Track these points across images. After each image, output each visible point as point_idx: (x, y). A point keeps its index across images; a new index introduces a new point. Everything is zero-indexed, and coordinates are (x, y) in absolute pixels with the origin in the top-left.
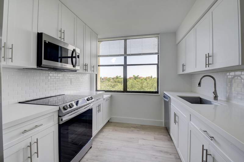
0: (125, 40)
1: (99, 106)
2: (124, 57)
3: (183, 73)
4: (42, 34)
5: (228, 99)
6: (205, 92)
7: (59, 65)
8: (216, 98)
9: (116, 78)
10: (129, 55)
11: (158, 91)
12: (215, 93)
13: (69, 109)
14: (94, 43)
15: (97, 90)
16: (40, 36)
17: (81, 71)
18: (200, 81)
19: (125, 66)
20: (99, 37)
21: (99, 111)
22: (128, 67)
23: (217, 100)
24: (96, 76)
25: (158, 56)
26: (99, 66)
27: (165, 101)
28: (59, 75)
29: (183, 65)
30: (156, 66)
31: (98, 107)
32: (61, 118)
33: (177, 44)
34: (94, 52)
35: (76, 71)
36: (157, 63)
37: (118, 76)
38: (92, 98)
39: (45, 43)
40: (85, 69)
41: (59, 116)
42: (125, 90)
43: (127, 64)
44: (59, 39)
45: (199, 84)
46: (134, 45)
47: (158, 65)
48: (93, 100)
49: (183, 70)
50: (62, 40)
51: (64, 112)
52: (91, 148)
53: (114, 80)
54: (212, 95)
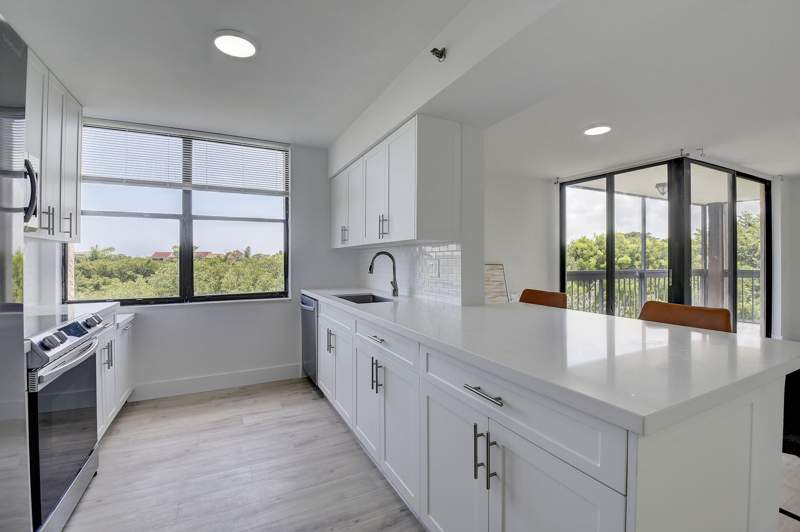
0: (187, 142)
1: (109, 347)
2: (181, 191)
3: (343, 246)
5: (412, 292)
6: (380, 285)
8: (395, 292)
10: (199, 188)
12: (394, 283)
14: (70, 130)
15: (65, 301)
18: (372, 263)
19: (187, 219)
21: (109, 362)
22: (195, 222)
23: (397, 295)
24: (64, 251)
25: (287, 199)
27: (303, 310)
29: (344, 230)
30: (282, 225)
31: (104, 353)
33: (331, 179)
36: (283, 218)
40: (45, 225)
41: (28, 371)
42: (186, 296)
43: (194, 213)
45: (371, 268)
47: (286, 222)
49: (344, 241)
52: (95, 475)
54: (390, 288)
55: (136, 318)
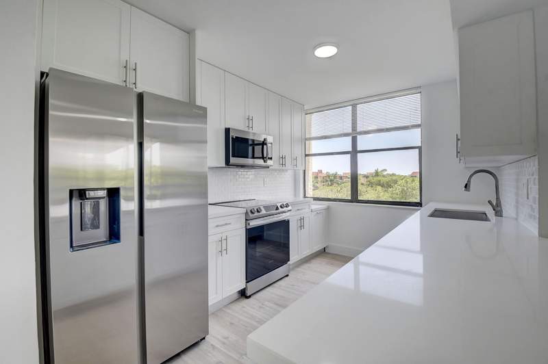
0: (354, 107)
1: (302, 219)
4: (229, 129)
7: (250, 161)
8: (498, 210)
9: (374, 174)
10: (361, 133)
11: (421, 201)
13: (256, 214)
14: (298, 119)
15: (305, 197)
16: (227, 131)
17: (276, 166)
18: (469, 181)
19: (354, 153)
20: (306, 107)
21: (301, 227)
22: (359, 154)
23: (501, 216)
24: (305, 173)
25: (422, 130)
26: (306, 155)
28: (249, 173)
30: (418, 151)
31: (299, 221)
32: (248, 222)
34: (297, 133)
35: (269, 167)
37: (379, 170)
38: (287, 206)
39: (232, 138)
40: (281, 163)
41: (246, 220)
42: (355, 198)
43: (358, 149)
44: (246, 129)
45: (467, 186)
46: (371, 114)
47: (420, 148)
48: (290, 208)
50: (250, 130)
51: (251, 215)
52: (287, 276)
53: (368, 179)
55: (328, 208)
